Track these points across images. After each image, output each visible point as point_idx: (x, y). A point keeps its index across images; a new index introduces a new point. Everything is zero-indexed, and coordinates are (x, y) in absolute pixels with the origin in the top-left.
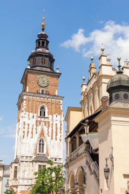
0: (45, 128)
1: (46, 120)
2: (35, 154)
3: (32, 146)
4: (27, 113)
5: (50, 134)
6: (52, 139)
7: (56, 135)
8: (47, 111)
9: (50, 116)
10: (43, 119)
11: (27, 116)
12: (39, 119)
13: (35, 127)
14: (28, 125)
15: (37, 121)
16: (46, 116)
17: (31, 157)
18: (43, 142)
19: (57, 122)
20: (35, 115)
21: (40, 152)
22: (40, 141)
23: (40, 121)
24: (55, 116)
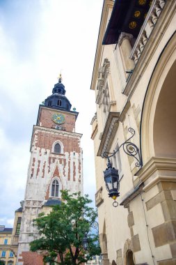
0: (61, 167)
1: (62, 157)
2: (47, 197)
3: (42, 187)
4: (38, 149)
5: (66, 173)
6: (69, 179)
7: (74, 175)
8: (62, 147)
9: (67, 154)
10: (57, 156)
11: (38, 151)
12: (53, 156)
13: (47, 164)
14: (39, 162)
15: (50, 158)
16: (62, 152)
17: (40, 202)
18: (57, 183)
19: (74, 160)
20: (48, 151)
21: (53, 195)
22: (54, 182)
23: (54, 159)
24: (72, 153)
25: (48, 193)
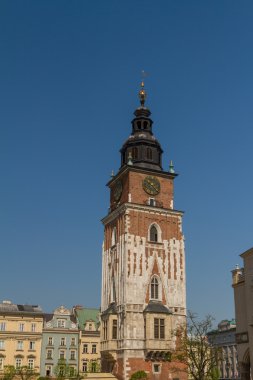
0: (160, 260)
1: (160, 248)
2: (147, 300)
3: (141, 287)
4: (133, 236)
5: (166, 270)
6: (169, 277)
7: (175, 271)
8: (159, 232)
9: (165, 242)
10: (155, 247)
11: (131, 240)
12: (150, 246)
13: (144, 258)
14: (135, 254)
15: (147, 249)
16: (160, 240)
17: (141, 306)
18: (157, 281)
19: (174, 251)
20: (144, 239)
21: (152, 297)
22: (153, 281)
23: (152, 250)
24: (172, 241)
25: (148, 294)
